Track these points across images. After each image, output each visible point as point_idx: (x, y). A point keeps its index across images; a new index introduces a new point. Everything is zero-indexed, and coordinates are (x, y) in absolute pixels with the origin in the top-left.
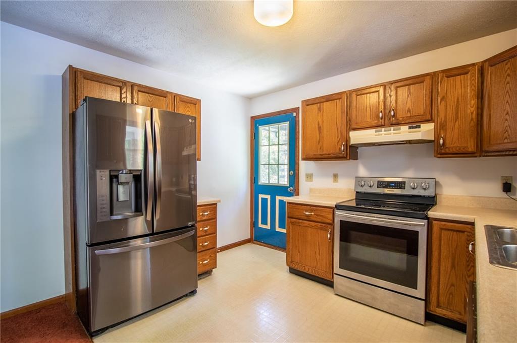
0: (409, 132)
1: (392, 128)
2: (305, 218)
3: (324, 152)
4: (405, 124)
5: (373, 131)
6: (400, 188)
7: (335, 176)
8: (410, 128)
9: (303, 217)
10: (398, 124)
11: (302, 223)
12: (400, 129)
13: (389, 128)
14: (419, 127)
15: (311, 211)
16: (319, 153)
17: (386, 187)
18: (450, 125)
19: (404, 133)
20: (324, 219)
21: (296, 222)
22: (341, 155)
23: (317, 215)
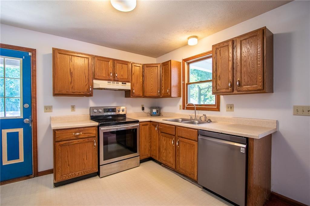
0: (122, 85)
1: (115, 82)
2: (74, 138)
3: (76, 91)
4: (121, 81)
5: (106, 82)
6: (114, 112)
7: (73, 107)
8: (122, 83)
9: (72, 138)
10: (118, 81)
11: (71, 142)
12: (118, 83)
13: (114, 82)
14: (125, 84)
15: (80, 132)
16: (71, 91)
17: (108, 112)
18: (135, 85)
19: (119, 86)
20: (90, 135)
21: (66, 143)
22: (88, 94)
23: (85, 133)
